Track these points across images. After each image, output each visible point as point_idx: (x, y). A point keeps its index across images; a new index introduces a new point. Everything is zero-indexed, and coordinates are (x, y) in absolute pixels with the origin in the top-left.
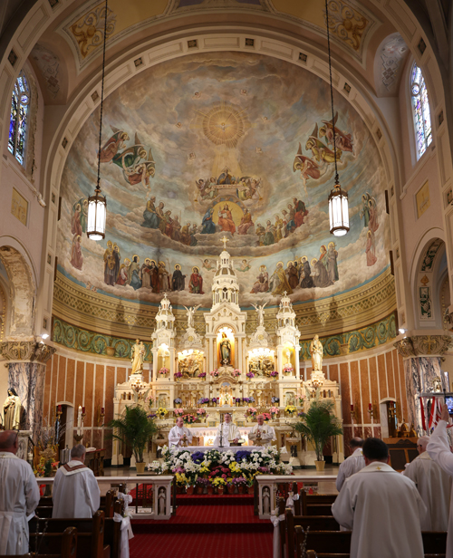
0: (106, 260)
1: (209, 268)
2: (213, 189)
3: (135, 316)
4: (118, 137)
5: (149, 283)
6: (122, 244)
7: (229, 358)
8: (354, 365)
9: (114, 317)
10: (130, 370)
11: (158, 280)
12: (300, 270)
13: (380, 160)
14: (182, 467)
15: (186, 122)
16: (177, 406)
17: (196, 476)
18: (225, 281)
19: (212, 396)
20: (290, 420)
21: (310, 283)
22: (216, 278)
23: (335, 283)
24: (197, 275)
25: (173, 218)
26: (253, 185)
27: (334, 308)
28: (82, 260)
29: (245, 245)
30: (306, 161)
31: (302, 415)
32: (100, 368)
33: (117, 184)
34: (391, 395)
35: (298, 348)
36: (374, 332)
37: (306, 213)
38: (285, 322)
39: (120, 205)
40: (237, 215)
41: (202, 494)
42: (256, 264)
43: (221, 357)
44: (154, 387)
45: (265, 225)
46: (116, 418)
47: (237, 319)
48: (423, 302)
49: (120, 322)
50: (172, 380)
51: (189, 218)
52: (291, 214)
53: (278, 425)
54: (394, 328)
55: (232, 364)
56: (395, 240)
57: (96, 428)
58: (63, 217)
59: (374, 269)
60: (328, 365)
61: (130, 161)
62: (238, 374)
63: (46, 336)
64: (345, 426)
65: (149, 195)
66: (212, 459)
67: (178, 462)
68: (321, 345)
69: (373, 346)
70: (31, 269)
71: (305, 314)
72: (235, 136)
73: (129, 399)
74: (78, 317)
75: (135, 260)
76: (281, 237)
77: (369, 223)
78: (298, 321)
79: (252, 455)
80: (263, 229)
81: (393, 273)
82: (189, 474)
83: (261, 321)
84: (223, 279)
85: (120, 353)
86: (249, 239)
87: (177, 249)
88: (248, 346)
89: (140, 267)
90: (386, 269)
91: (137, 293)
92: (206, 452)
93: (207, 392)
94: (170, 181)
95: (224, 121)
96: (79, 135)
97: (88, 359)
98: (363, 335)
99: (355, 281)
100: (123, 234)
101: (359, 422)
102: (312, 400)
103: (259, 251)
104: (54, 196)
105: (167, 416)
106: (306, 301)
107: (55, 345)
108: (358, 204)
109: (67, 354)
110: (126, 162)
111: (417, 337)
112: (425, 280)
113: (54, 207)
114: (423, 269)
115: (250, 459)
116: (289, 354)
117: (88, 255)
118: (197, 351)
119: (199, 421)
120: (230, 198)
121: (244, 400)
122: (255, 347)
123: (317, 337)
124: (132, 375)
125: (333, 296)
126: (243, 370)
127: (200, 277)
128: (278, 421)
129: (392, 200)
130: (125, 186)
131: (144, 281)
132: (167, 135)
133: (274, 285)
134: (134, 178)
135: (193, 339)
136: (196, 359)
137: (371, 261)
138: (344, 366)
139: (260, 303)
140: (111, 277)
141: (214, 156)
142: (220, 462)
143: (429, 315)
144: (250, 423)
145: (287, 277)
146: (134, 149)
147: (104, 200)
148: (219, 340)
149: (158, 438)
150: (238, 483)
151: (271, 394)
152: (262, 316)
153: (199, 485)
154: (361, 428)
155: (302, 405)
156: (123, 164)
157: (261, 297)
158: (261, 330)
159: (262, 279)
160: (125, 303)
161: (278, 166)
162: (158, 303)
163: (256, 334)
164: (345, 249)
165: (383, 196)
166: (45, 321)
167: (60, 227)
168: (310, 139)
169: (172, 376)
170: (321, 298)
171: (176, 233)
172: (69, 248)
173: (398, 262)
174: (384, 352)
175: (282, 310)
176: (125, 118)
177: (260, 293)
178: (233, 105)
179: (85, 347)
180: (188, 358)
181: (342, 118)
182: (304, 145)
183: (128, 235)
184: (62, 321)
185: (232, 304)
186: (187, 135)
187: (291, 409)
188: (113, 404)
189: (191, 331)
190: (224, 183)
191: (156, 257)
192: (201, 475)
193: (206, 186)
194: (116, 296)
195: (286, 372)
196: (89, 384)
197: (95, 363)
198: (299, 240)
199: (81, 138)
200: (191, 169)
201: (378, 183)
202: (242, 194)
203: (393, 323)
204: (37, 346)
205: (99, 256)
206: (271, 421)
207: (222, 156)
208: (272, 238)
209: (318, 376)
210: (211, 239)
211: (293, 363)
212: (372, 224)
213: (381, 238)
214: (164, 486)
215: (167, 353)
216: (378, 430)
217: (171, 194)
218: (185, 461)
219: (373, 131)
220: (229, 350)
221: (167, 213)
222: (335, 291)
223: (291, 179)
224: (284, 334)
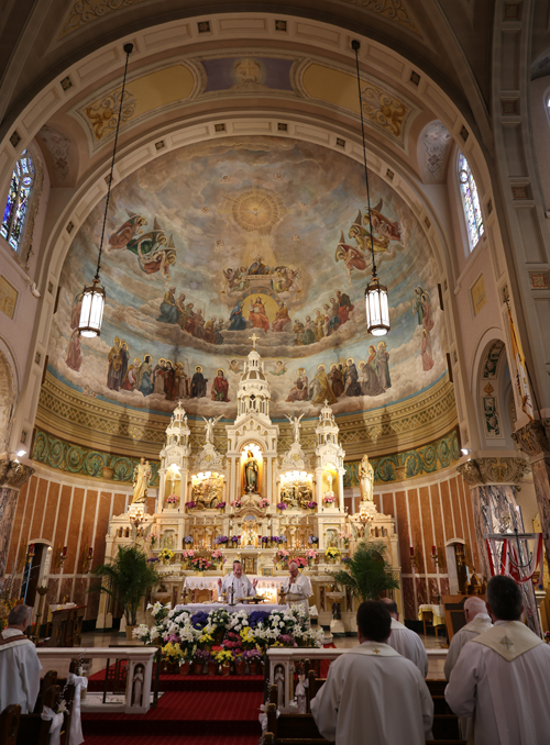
0: (111, 360)
1: (237, 371)
2: (243, 279)
3: (143, 428)
4: (134, 222)
5: (162, 387)
6: (132, 341)
7: (255, 483)
8: (412, 493)
9: (115, 429)
10: (131, 497)
11: (173, 384)
12: (345, 375)
13: (431, 251)
14: (178, 634)
15: (213, 207)
16: (187, 546)
17: (195, 647)
18: (253, 386)
19: (232, 533)
20: (331, 568)
21: (357, 390)
22: (242, 383)
23: (387, 390)
24: (222, 379)
25: (195, 312)
26: (290, 276)
27: (386, 421)
28: (81, 359)
29: (280, 344)
30: (350, 251)
31: (347, 561)
32: (92, 494)
33: (131, 272)
34: (459, 536)
35: (342, 472)
36: (435, 452)
37: (351, 308)
38: (325, 438)
39: (132, 296)
40: (271, 309)
41: (202, 674)
42: (293, 366)
43: (246, 481)
44: (158, 521)
45: (304, 322)
46: (107, 562)
47: (266, 433)
48: (489, 416)
49: (123, 435)
50: (182, 512)
51: (214, 312)
52: (334, 309)
53: (316, 574)
54: (456, 448)
55: (259, 491)
56: (452, 341)
57: (79, 576)
58: (61, 309)
59: (431, 374)
60: (381, 493)
61: (147, 248)
62: (266, 505)
63: (22, 453)
64: (405, 576)
65: (168, 286)
66: (218, 622)
67: (172, 626)
68: (371, 468)
69: (434, 470)
70: (13, 369)
71: (351, 429)
72: (269, 223)
73: (127, 536)
74: (69, 429)
75: (147, 360)
76: (323, 336)
77: (423, 320)
78: (342, 438)
79: (271, 617)
80: (301, 326)
81: (451, 380)
82: (185, 645)
83: (297, 437)
84: (250, 384)
85: (120, 476)
86: (286, 337)
87: (199, 348)
88: (279, 468)
89: (153, 369)
90: (444, 375)
91: (147, 399)
92: (211, 613)
93: (226, 528)
94: (194, 270)
95: (256, 206)
96: (87, 219)
97: (78, 482)
98: (422, 456)
99: (410, 388)
100: (134, 329)
101: (421, 571)
102: (360, 540)
103: (297, 351)
104: (51, 285)
105: (173, 560)
106: (354, 413)
107: (34, 464)
108: (410, 299)
109: (49, 475)
110: (143, 248)
111: (484, 459)
112: (489, 389)
113: (50, 298)
114: (486, 376)
115: (268, 624)
116: (330, 479)
117: (89, 354)
118: (216, 474)
119: (214, 568)
120: (263, 290)
121: (273, 539)
122: (288, 470)
123: (366, 457)
124: (133, 505)
125: (385, 406)
126: (273, 498)
127: (226, 381)
128: (316, 568)
129: (446, 295)
130: (140, 275)
131: (156, 385)
132: (191, 220)
133: (315, 392)
134: (151, 266)
135: (211, 458)
136: (214, 484)
137: (428, 365)
138: (400, 495)
139: (297, 414)
140: (116, 381)
141: (244, 243)
142: (228, 627)
143: (497, 432)
144: (280, 571)
145: (330, 382)
146: (153, 235)
147: (102, 291)
148: (244, 460)
149: (159, 591)
150: (249, 659)
151: (308, 532)
152: (297, 431)
153: (198, 661)
154: (424, 579)
155: (347, 547)
156: (139, 251)
157: (299, 406)
158: (296, 448)
159: (300, 385)
160: (131, 412)
161: (319, 255)
162: (170, 413)
163: (290, 453)
164: (398, 350)
165: (436, 290)
166: (24, 433)
167: (56, 320)
168: (353, 227)
169: (182, 506)
170: (371, 409)
171: (199, 329)
172: (66, 344)
173: (456, 367)
174: (448, 478)
175: (322, 424)
176: (143, 202)
177: (297, 402)
178: (266, 190)
179: (76, 467)
180: (204, 483)
181: (387, 205)
182: (346, 233)
183: (140, 331)
184: (48, 433)
185: (260, 414)
186: (214, 220)
187: (333, 553)
188: (105, 543)
189: (209, 449)
190: (256, 273)
191: (173, 357)
192: (201, 645)
193: (236, 277)
194: (121, 404)
195: (326, 502)
196: (76, 516)
197: (87, 488)
198: (344, 339)
199: (89, 222)
200: (218, 257)
201: (430, 275)
202: (277, 286)
203: (456, 441)
204: (10, 465)
205: (103, 355)
206: (306, 569)
207: (254, 243)
208: (312, 337)
209: (368, 508)
210: (241, 336)
211: (336, 491)
212: (426, 321)
213: (438, 339)
214: (143, 662)
215: (178, 476)
216: (445, 582)
217: (194, 285)
218: (182, 625)
219: (421, 219)
220: (256, 473)
221: (188, 306)
222: (387, 400)
223: (333, 270)
224: (325, 453)
